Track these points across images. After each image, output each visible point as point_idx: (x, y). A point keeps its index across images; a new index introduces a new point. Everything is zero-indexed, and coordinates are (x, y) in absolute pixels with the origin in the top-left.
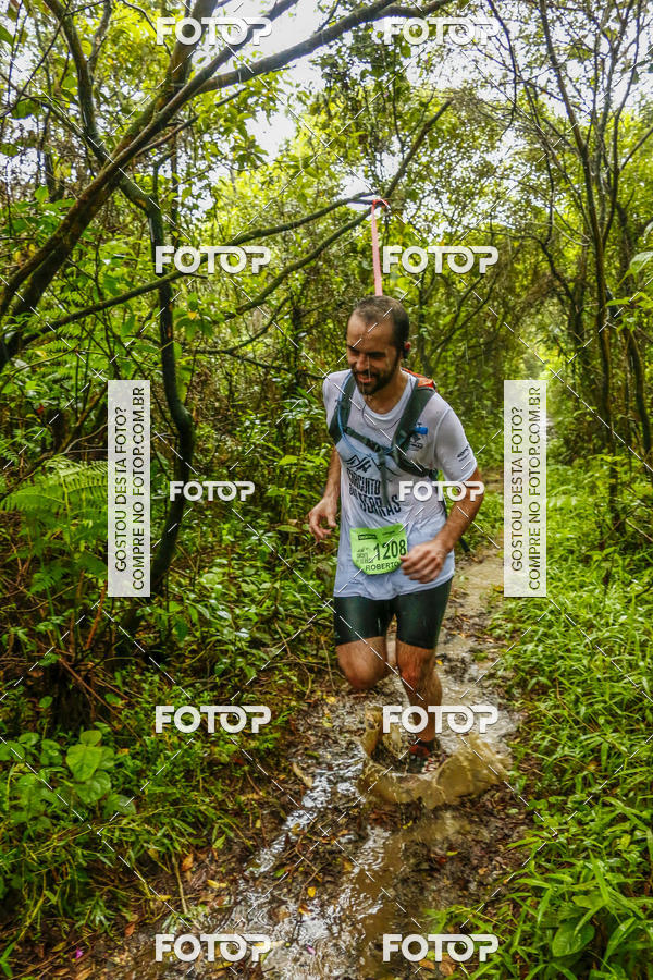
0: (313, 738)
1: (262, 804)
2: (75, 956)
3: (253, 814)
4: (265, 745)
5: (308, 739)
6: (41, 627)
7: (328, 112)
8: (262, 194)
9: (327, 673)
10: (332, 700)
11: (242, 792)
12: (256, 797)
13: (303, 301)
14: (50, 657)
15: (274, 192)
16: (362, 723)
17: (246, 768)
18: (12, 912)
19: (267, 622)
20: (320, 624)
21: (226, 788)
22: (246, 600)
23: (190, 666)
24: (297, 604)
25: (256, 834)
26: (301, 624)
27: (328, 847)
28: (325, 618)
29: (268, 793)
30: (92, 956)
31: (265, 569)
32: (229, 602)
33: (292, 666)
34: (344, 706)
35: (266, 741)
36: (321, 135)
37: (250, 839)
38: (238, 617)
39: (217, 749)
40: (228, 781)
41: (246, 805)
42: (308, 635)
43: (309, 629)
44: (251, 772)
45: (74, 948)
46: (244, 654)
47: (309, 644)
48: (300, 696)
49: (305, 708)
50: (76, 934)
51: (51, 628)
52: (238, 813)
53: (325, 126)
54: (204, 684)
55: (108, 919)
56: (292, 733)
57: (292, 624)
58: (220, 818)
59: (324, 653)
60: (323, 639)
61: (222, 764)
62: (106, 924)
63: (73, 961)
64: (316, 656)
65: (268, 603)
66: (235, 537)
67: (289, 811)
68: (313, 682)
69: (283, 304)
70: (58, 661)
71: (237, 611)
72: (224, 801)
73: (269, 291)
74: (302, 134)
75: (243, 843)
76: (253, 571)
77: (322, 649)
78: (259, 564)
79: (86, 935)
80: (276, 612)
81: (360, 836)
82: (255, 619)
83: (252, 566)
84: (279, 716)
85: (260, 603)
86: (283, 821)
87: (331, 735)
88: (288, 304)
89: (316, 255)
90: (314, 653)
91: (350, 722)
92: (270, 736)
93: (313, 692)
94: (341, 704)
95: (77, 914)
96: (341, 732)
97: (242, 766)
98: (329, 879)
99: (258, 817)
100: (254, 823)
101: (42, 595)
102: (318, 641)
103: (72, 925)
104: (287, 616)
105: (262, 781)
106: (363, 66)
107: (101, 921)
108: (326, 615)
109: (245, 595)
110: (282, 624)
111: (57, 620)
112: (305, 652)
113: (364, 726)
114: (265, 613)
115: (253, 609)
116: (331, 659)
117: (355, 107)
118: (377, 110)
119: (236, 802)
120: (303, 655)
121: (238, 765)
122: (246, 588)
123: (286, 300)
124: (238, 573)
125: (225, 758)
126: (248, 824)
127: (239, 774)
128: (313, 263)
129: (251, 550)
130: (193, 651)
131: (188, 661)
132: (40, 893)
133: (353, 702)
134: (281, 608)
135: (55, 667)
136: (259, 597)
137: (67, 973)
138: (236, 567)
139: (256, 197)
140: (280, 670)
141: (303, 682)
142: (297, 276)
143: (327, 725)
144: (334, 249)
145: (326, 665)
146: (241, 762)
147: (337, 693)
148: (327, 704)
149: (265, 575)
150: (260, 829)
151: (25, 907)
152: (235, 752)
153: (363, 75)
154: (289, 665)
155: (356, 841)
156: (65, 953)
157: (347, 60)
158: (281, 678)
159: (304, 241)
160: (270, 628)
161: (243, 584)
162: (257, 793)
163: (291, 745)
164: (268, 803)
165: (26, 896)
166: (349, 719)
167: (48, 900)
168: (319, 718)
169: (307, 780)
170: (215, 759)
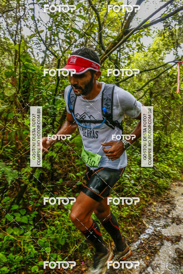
0: (149, 214)
1: (134, 230)
2: (82, 263)
3: (132, 233)
4: (136, 214)
5: (148, 214)
6: (78, 174)
7: (164, 36)
8: (143, 59)
9: (154, 196)
10: (155, 203)
11: (129, 226)
12: (132, 228)
13: (153, 89)
14: (79, 183)
15: (147, 59)
16: (163, 211)
17: (130, 219)
18: (66, 249)
19: (138, 179)
20: (153, 181)
21: (124, 224)
22: (132, 172)
23: (115, 189)
24: (147, 175)
25: (132, 239)
26: (148, 181)
27: (153, 245)
28: (154, 180)
29: (136, 227)
30: (86, 265)
31: (138, 164)
32: (127, 172)
33: (145, 192)
34: (158, 206)
35: (136, 213)
36: (161, 42)
37: (130, 239)
38: (130, 177)
39: (122, 213)
40: (125, 223)
41: (130, 230)
42: (149, 184)
43: (150, 183)
44: (132, 221)
45: (81, 261)
46: (132, 188)
47: (149, 187)
48: (146, 201)
49: (147, 205)
50: (82, 258)
51: (80, 175)
52: (127, 232)
53: (163, 40)
54: (119, 195)
55: (91, 255)
56: (143, 211)
57: (145, 180)
58: (122, 232)
59: (153, 190)
60: (153, 186)
61: (123, 217)
62: (90, 256)
63: (81, 265)
64: (151, 190)
65: (138, 174)
66: (130, 154)
67: (141, 234)
68: (150, 198)
69: (147, 90)
70: (81, 184)
71: (130, 175)
72: (123, 228)
73: (144, 86)
74: (156, 42)
75: (128, 240)
76: (134, 165)
77: (153, 188)
78: (136, 163)
79: (85, 258)
80: (141, 177)
81: (162, 244)
82: (135, 178)
83: (134, 163)
84: (140, 206)
85: (136, 174)
86: (139, 236)
87: (154, 213)
88: (149, 90)
89: (158, 77)
90: (151, 189)
91: (160, 210)
92: (137, 212)
93: (150, 200)
94: (157, 205)
95: (83, 252)
96: (157, 213)
97: (129, 219)
98: (153, 255)
99: (133, 234)
100: (132, 235)
101: (78, 166)
102: (152, 186)
103: (81, 255)
104: (144, 178)
105: (135, 224)
106: (176, 23)
107: (89, 255)
108: (155, 179)
109: (132, 171)
110: (142, 180)
111: (82, 173)
112: (148, 189)
113: (164, 212)
114: (137, 177)
115: (134, 175)
116: (156, 192)
117: (172, 34)
118: (179, 36)
119: (127, 229)
120: (147, 190)
121: (128, 218)
122: (132, 169)
123: (148, 89)
124: (130, 164)
125: (124, 216)
126: (130, 235)
127: (128, 221)
128: (157, 79)
129: (134, 159)
130: (117, 185)
131: (115, 188)
132: (74, 245)
133: (161, 205)
134: (142, 176)
135: (81, 185)
136: (136, 172)
137: (80, 268)
138: (129, 163)
139: (141, 60)
140: (141, 193)
141: (147, 197)
142: (152, 82)
143: (153, 210)
144: (163, 75)
145: (154, 193)
146: (129, 217)
147: (157, 202)
148: (153, 204)
149: (137, 166)
150: (133, 237)
151: (70, 248)
152: (127, 215)
153: (175, 25)
154: (143, 192)
155: (161, 245)
156: (80, 262)
157: (171, 21)
158: (141, 196)
159: (155, 72)
160: (138, 181)
161: (132, 168)
162: (133, 227)
163: (143, 215)
164: (136, 230)
165: (70, 245)
166: (159, 209)
167: (76, 247)
168: (151, 208)
169: (147, 225)
170: (122, 216)
